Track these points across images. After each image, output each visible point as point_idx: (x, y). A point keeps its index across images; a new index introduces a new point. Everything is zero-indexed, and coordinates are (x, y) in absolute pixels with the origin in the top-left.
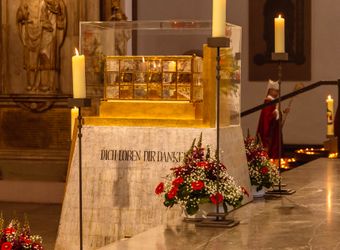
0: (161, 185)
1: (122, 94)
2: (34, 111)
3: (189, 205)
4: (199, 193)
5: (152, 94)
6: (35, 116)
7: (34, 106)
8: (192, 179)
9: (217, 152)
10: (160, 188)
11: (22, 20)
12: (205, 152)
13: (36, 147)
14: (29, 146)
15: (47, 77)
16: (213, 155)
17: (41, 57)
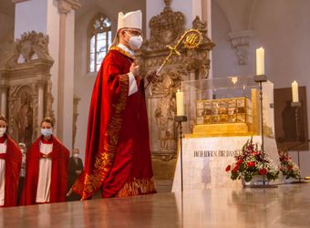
0: (229, 167)
1: (206, 122)
2: (164, 160)
3: (246, 175)
4: (252, 169)
5: (223, 121)
6: (164, 162)
7: (164, 157)
8: (247, 161)
9: (262, 146)
10: (228, 169)
11: (158, 115)
12: (255, 147)
13: (165, 179)
14: (161, 179)
15: (170, 143)
16: (259, 148)
17: (167, 133)
